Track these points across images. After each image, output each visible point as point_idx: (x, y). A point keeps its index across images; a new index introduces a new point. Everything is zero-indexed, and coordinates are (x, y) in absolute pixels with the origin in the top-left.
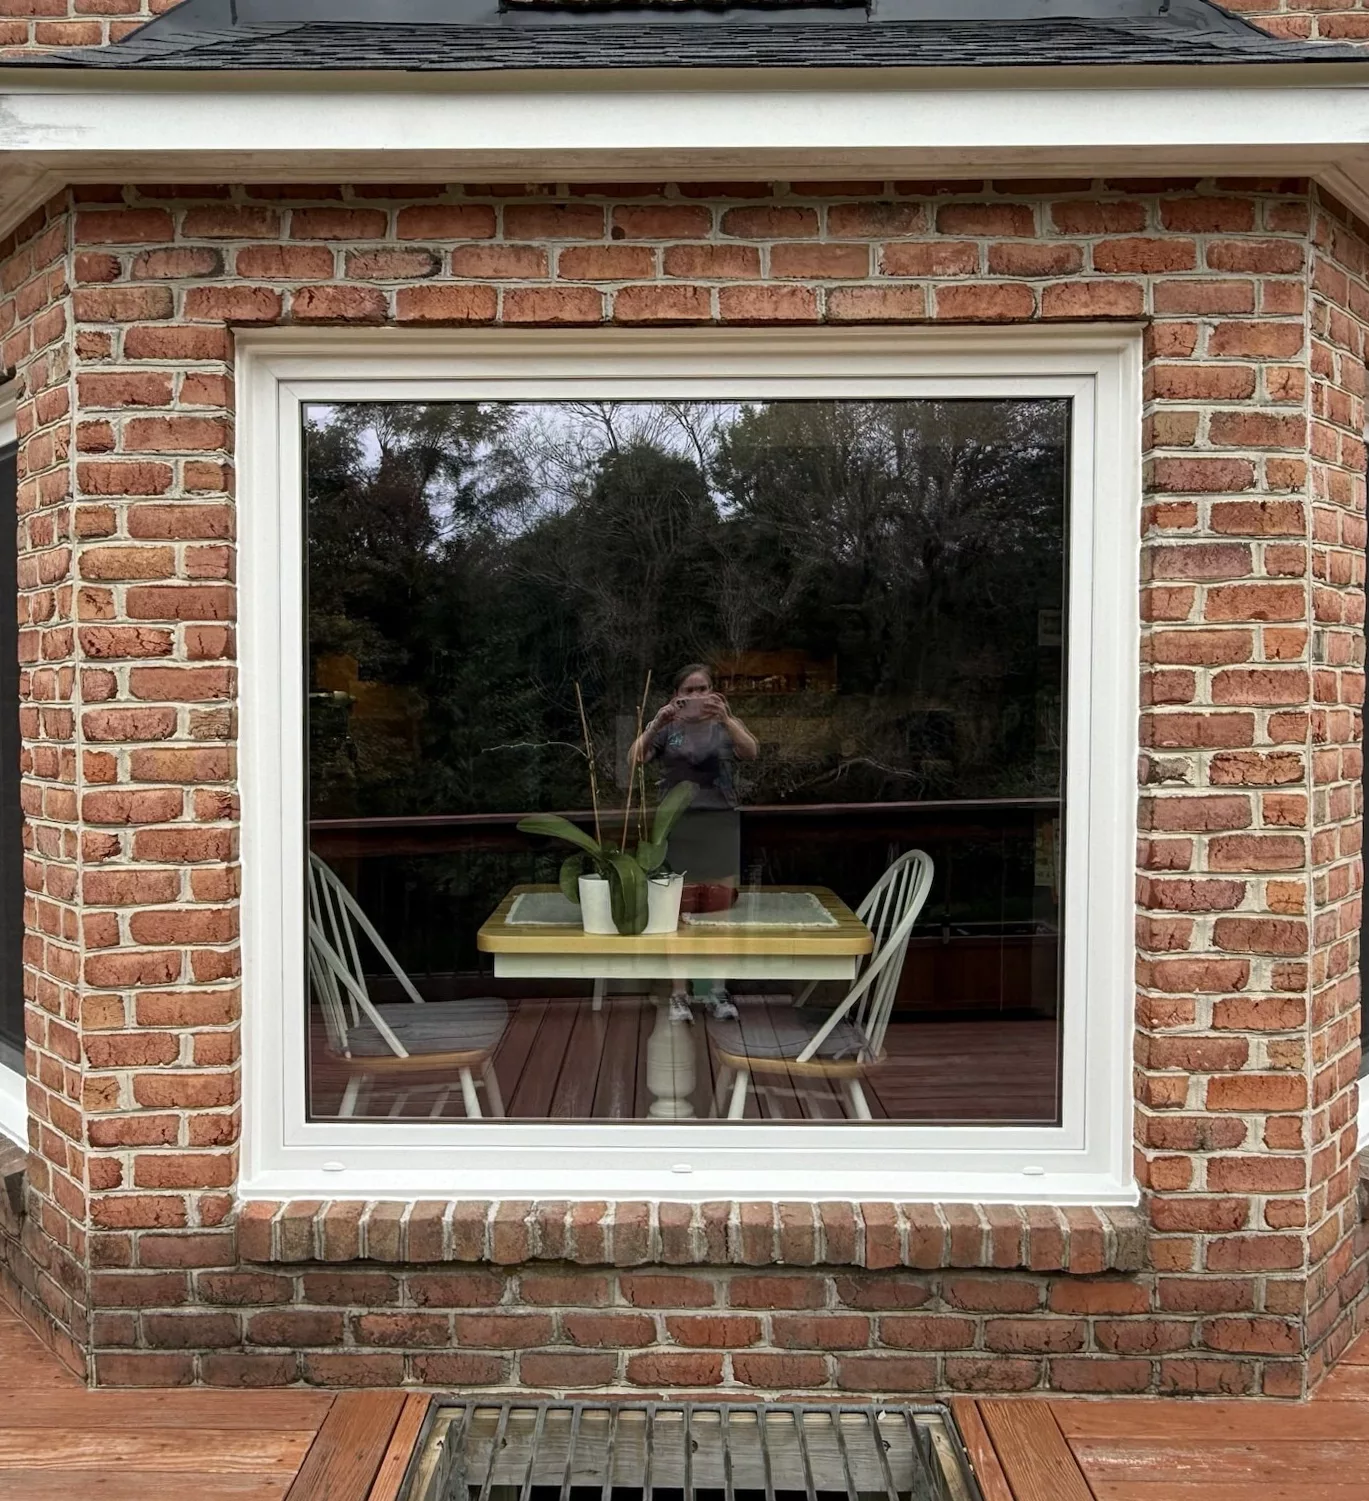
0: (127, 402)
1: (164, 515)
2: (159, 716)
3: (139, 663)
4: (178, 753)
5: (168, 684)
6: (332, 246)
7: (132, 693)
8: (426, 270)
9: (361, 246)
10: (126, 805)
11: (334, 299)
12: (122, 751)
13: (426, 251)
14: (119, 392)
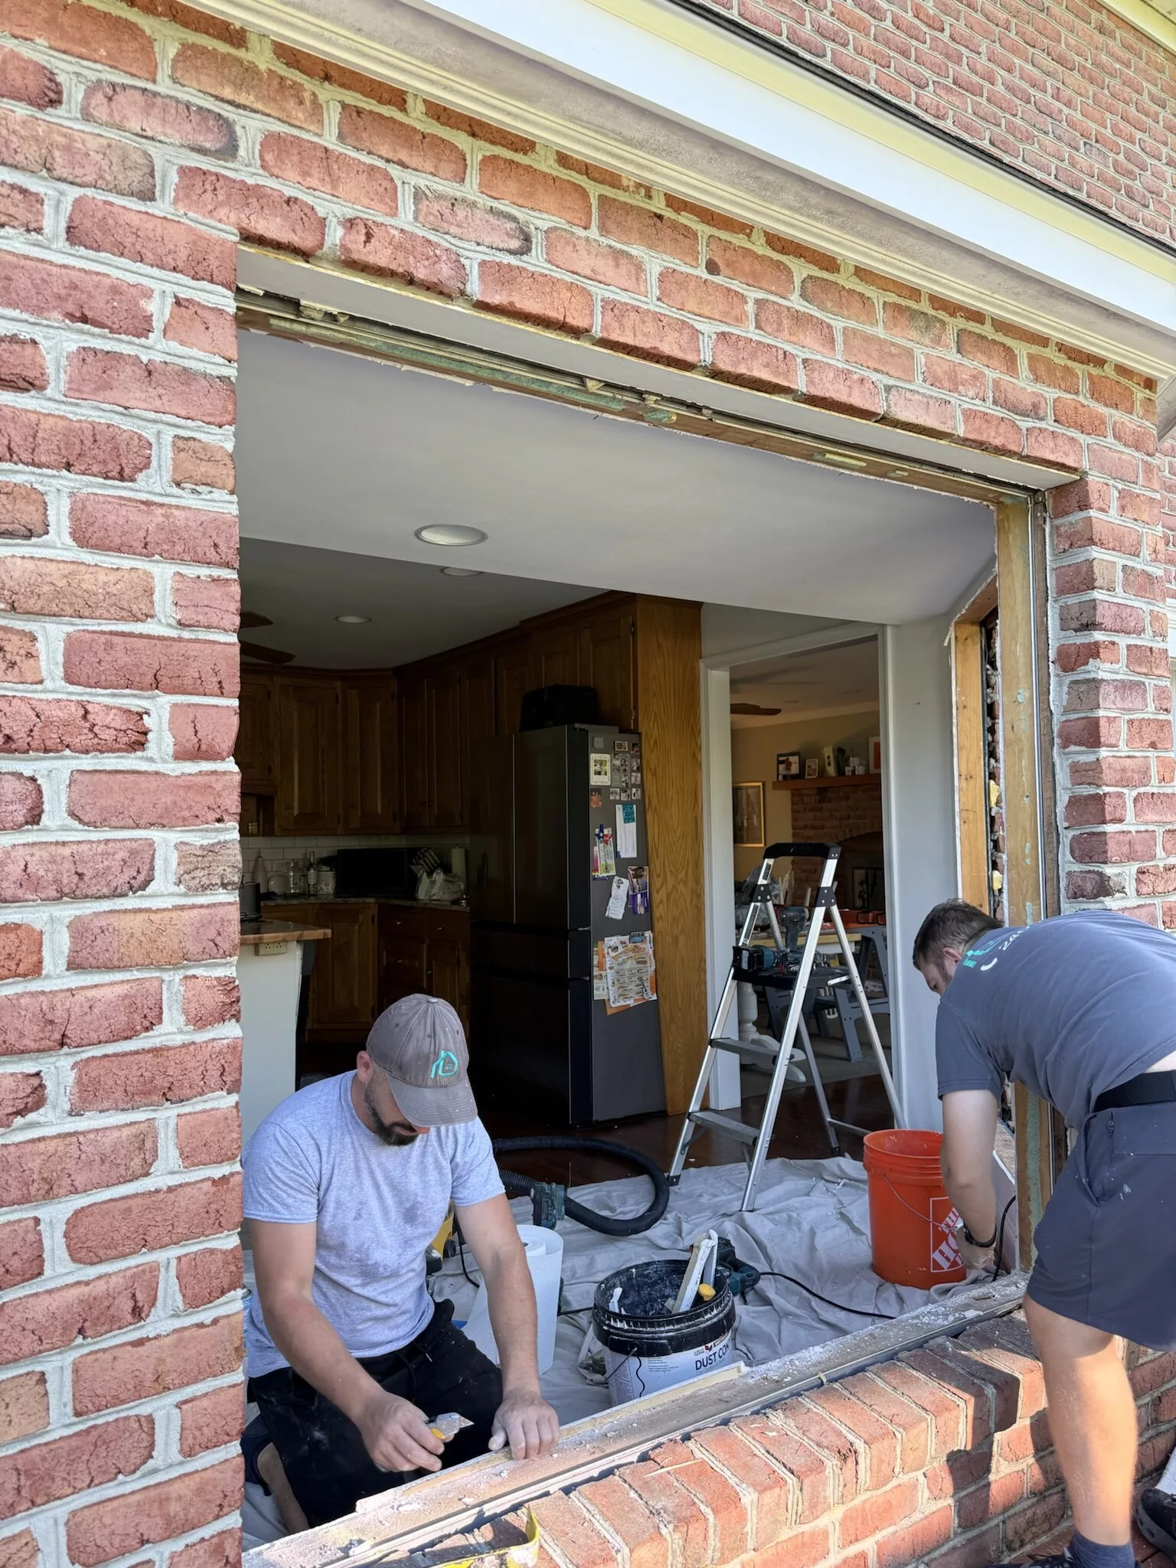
0: (71, 316)
1: (135, 516)
2: (122, 854)
3: (87, 762)
4: (153, 917)
5: (139, 798)
6: (394, 171)
7: (73, 815)
8: (515, 244)
9: (435, 186)
10: (59, 1015)
11: (399, 247)
12: (52, 920)
13: (515, 219)
14: (59, 297)
